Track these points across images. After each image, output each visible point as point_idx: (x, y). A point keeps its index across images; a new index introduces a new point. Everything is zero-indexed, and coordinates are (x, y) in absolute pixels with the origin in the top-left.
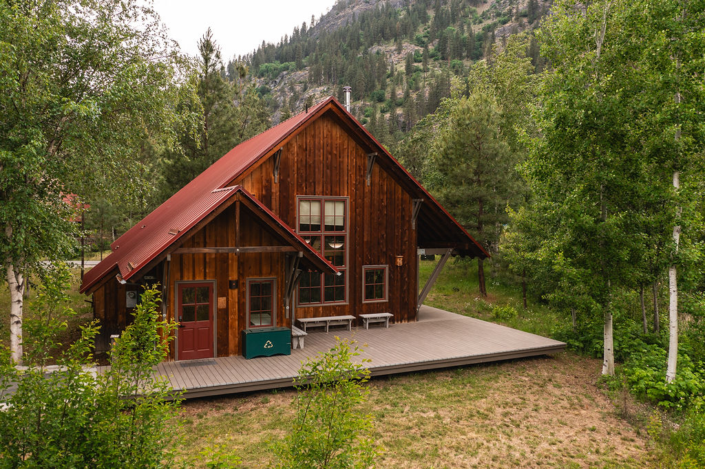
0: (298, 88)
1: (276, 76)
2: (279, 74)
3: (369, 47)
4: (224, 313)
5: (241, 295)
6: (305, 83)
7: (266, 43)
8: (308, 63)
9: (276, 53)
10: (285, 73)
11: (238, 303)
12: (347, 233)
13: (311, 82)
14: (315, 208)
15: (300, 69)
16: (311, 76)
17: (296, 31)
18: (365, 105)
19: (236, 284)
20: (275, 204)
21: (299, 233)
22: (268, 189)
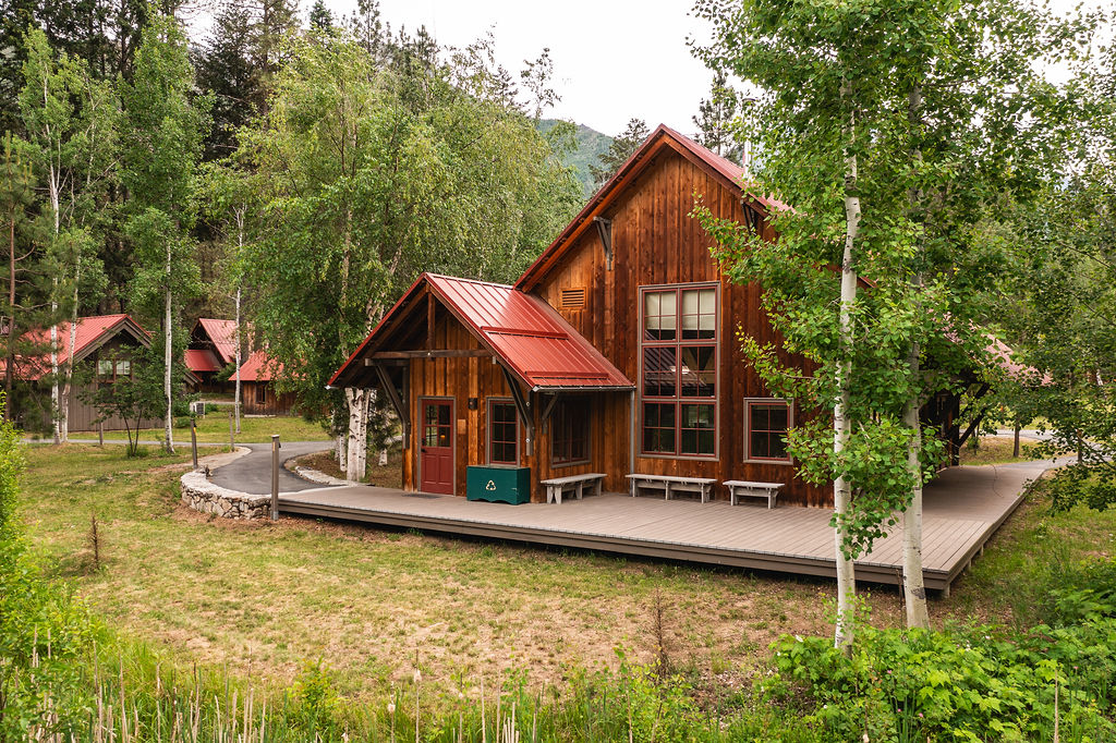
4: (464, 440)
5: (481, 419)
11: (479, 427)
12: (717, 342)
14: (671, 305)
19: (476, 405)
20: (609, 301)
21: (642, 344)
22: (601, 280)
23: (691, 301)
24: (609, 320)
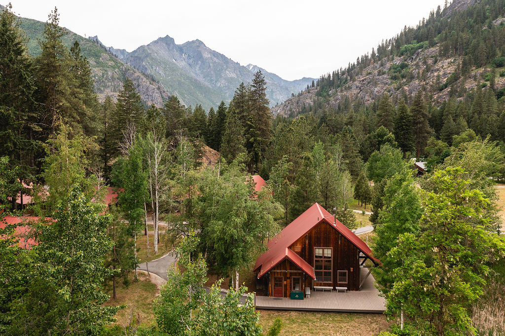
0: (430, 62)
1: (413, 54)
2: (415, 52)
3: (494, 20)
4: (286, 286)
5: (291, 281)
6: (435, 57)
7: (407, 27)
8: (439, 41)
9: (414, 34)
10: (420, 50)
11: (290, 283)
12: (332, 259)
13: (440, 56)
14: (321, 251)
15: (433, 46)
16: (441, 51)
17: (432, 14)
18: (485, 71)
19: (289, 278)
20: (307, 250)
21: (315, 259)
22: (305, 245)
23: (326, 251)
24: (307, 254)
